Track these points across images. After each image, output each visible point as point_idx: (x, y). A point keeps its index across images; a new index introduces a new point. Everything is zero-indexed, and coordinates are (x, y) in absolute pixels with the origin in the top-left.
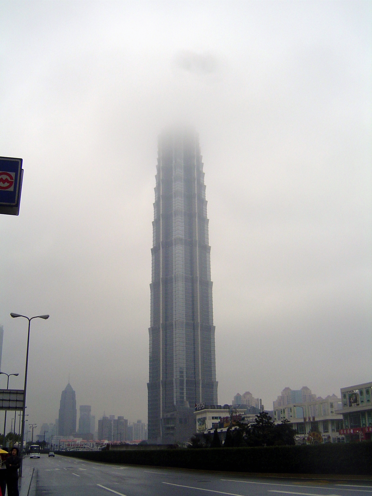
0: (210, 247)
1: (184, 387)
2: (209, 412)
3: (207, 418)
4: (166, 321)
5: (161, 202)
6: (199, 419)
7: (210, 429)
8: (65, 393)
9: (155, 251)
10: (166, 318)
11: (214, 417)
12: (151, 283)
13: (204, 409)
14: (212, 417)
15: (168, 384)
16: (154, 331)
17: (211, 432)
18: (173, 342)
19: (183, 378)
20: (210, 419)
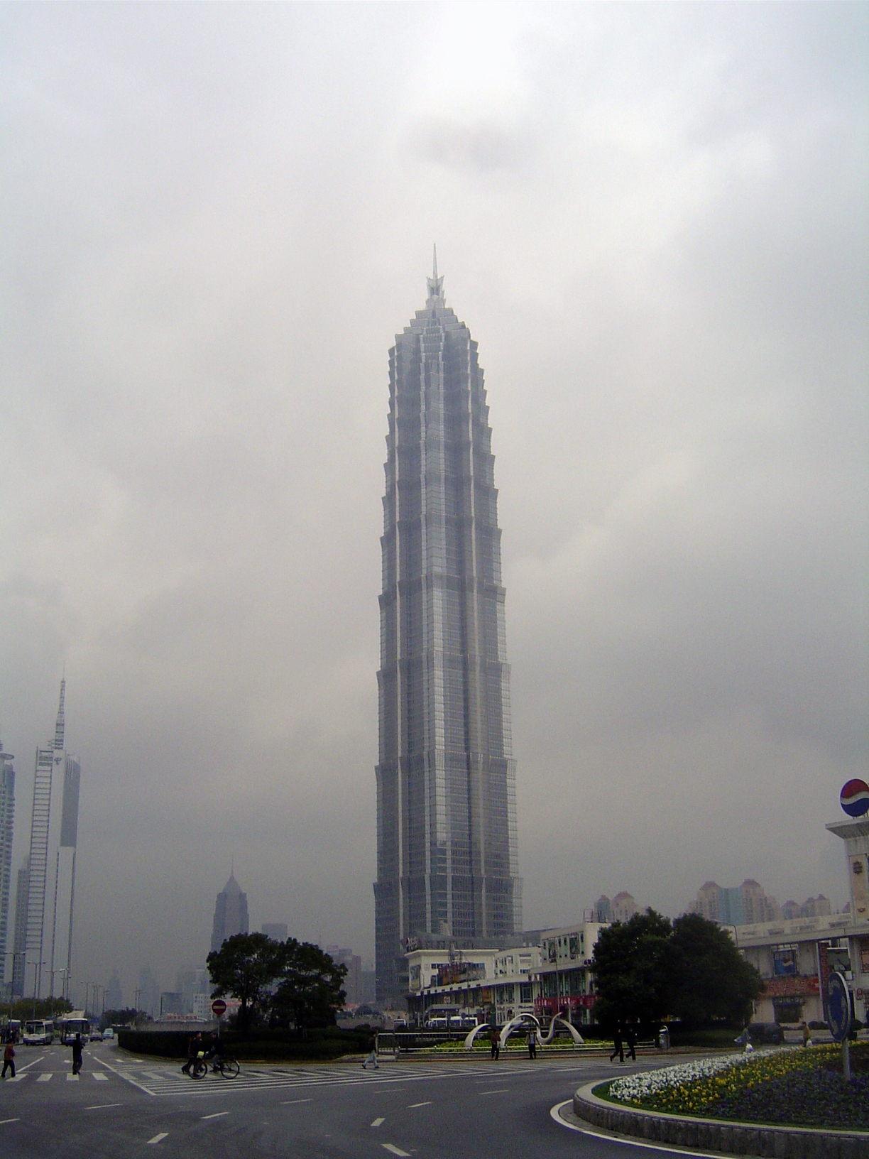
0: (505, 589)
1: (448, 892)
2: (425, 954)
3: (422, 967)
4: (410, 751)
5: (397, 497)
6: (413, 968)
7: (429, 988)
8: (222, 898)
9: (386, 601)
10: (410, 745)
11: (435, 965)
12: (380, 669)
13: (418, 949)
14: (432, 965)
15: (414, 886)
16: (385, 773)
17: (431, 993)
18: (424, 797)
19: (445, 872)
20: (426, 969)
